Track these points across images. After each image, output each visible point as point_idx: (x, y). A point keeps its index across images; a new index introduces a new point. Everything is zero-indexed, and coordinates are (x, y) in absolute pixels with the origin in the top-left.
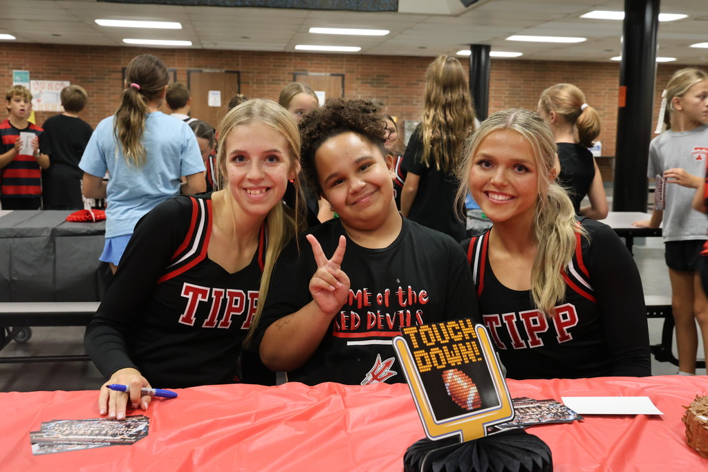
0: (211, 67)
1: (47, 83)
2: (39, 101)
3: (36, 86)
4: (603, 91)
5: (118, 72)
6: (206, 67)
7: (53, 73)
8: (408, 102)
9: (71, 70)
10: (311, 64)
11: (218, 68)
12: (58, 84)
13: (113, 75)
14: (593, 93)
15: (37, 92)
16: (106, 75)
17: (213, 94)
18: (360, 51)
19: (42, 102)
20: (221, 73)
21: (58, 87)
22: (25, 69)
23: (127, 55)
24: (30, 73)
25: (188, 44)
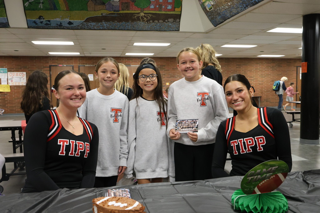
0: (89, 64)
1: (15, 73)
2: (12, 81)
3: (11, 74)
4: (253, 70)
5: (48, 67)
6: (86, 64)
7: (18, 69)
8: (173, 77)
9: (26, 67)
10: (132, 61)
11: (92, 64)
12: (20, 73)
13: (45, 69)
14: (249, 71)
15: (11, 77)
16: (42, 69)
17: (90, 75)
18: (153, 55)
19: (14, 81)
20: (93, 66)
21: (20, 74)
22: (5, 67)
23: (52, 60)
24: (8, 69)
25: (77, 54)
